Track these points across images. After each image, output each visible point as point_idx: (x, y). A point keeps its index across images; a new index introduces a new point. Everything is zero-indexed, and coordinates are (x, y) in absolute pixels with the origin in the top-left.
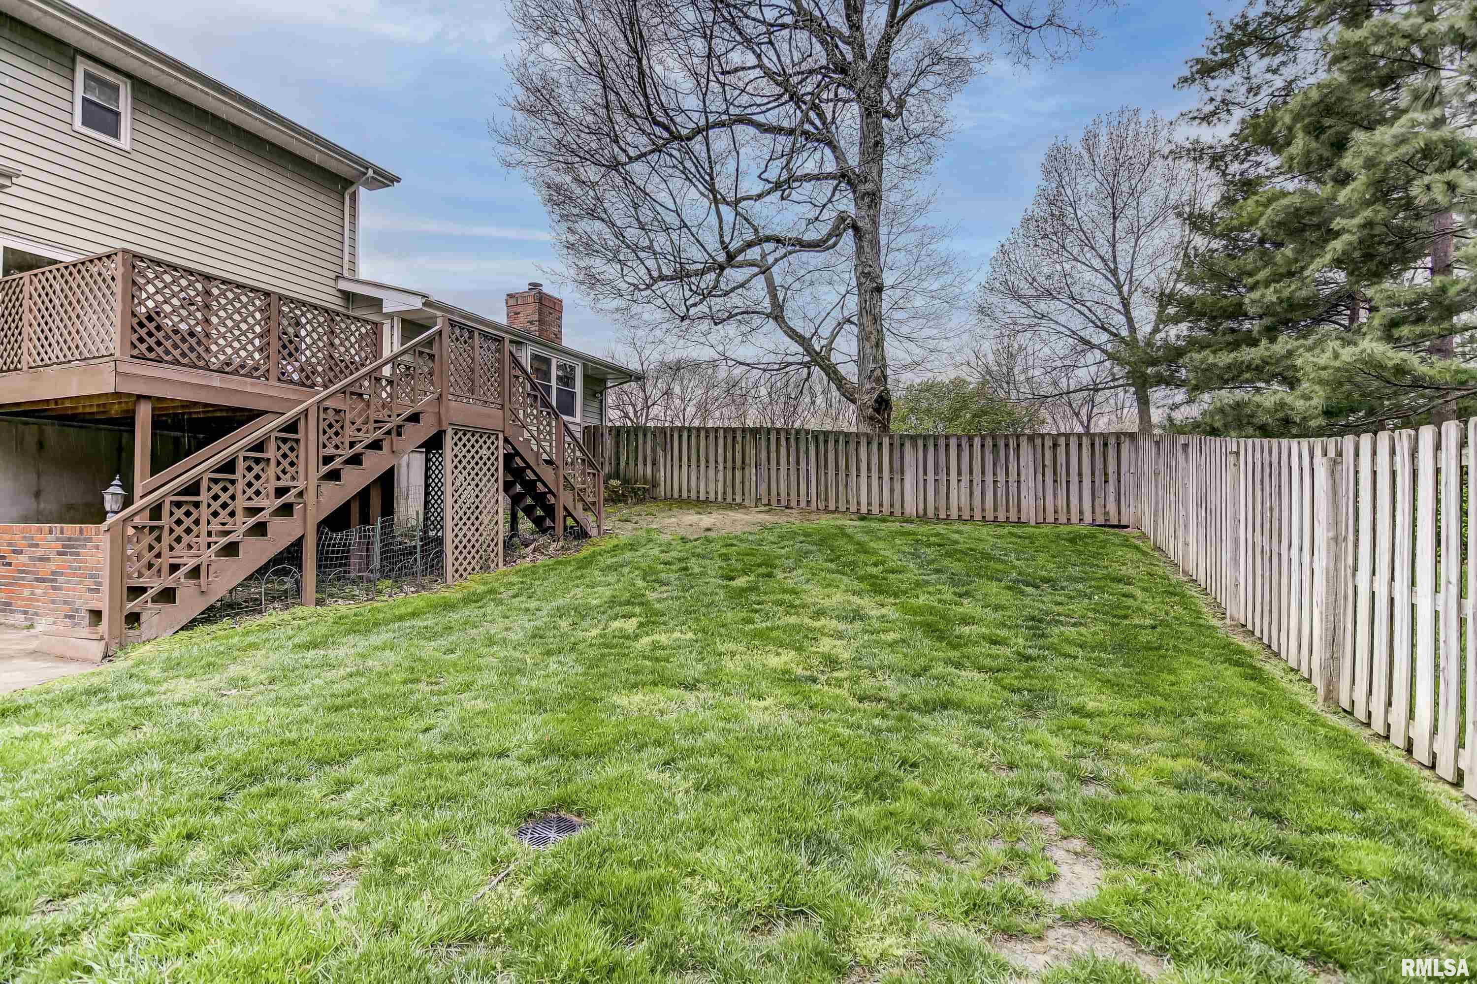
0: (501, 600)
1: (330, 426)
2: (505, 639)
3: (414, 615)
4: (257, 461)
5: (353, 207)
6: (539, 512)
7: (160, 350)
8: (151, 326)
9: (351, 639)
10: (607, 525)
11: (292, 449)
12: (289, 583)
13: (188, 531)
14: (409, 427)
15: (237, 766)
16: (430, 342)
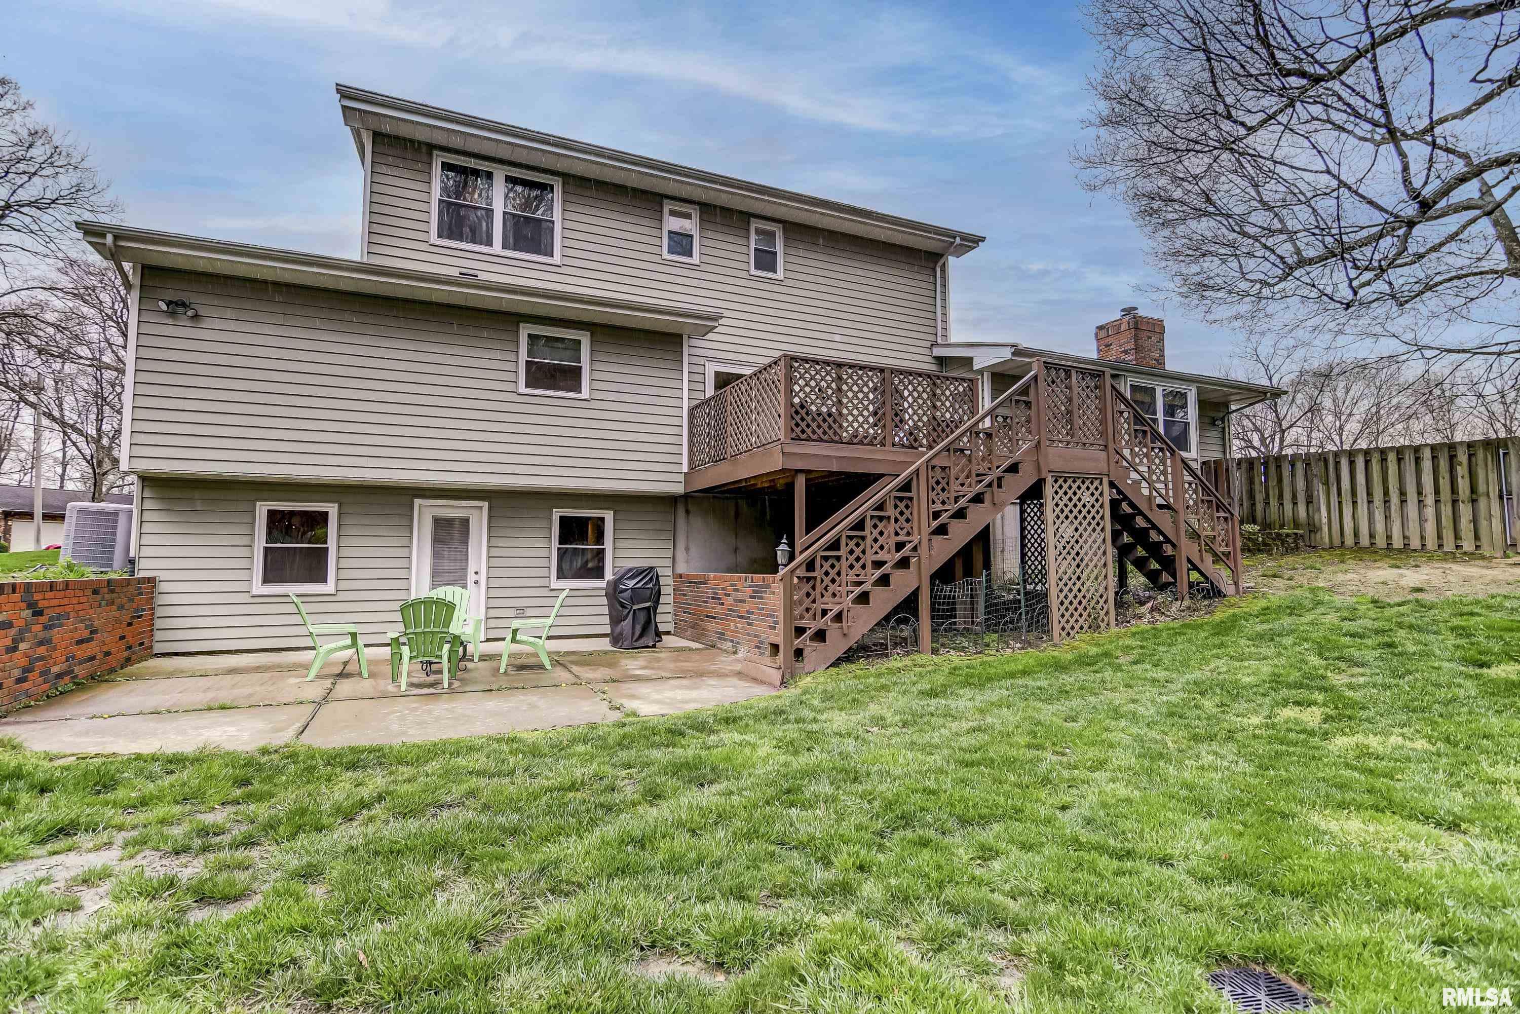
0: (1119, 665)
1: (938, 483)
2: (1134, 714)
3: (1025, 673)
4: (881, 519)
5: (944, 278)
6: (1154, 565)
7: (809, 431)
8: (803, 412)
9: (967, 692)
10: (1247, 582)
11: (907, 507)
12: (906, 631)
13: (833, 581)
14: (1009, 478)
15: (889, 806)
16: (1025, 391)
